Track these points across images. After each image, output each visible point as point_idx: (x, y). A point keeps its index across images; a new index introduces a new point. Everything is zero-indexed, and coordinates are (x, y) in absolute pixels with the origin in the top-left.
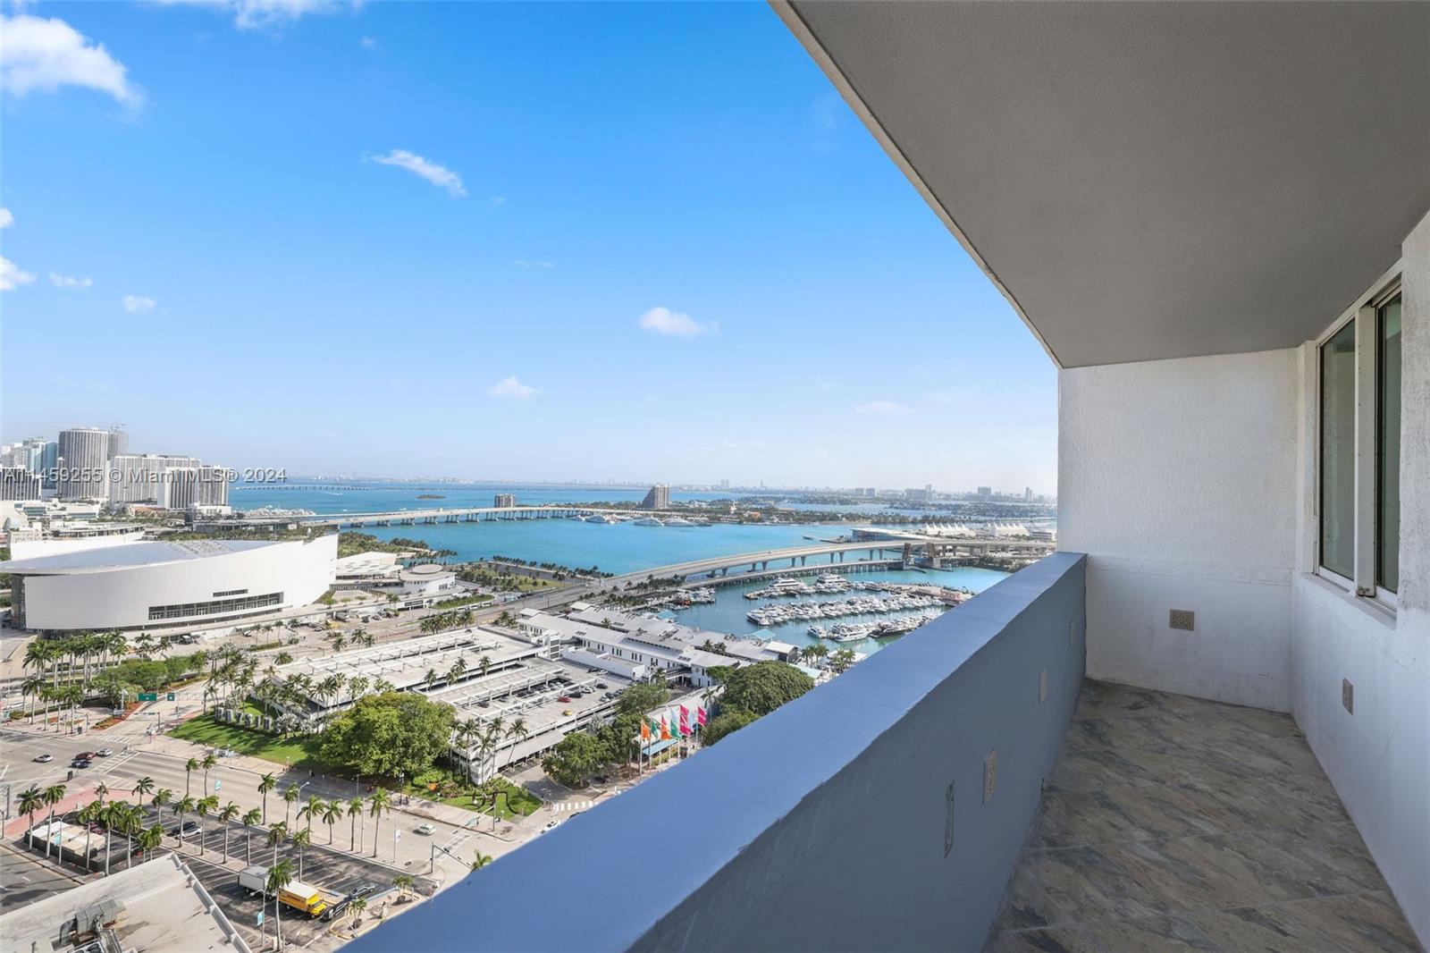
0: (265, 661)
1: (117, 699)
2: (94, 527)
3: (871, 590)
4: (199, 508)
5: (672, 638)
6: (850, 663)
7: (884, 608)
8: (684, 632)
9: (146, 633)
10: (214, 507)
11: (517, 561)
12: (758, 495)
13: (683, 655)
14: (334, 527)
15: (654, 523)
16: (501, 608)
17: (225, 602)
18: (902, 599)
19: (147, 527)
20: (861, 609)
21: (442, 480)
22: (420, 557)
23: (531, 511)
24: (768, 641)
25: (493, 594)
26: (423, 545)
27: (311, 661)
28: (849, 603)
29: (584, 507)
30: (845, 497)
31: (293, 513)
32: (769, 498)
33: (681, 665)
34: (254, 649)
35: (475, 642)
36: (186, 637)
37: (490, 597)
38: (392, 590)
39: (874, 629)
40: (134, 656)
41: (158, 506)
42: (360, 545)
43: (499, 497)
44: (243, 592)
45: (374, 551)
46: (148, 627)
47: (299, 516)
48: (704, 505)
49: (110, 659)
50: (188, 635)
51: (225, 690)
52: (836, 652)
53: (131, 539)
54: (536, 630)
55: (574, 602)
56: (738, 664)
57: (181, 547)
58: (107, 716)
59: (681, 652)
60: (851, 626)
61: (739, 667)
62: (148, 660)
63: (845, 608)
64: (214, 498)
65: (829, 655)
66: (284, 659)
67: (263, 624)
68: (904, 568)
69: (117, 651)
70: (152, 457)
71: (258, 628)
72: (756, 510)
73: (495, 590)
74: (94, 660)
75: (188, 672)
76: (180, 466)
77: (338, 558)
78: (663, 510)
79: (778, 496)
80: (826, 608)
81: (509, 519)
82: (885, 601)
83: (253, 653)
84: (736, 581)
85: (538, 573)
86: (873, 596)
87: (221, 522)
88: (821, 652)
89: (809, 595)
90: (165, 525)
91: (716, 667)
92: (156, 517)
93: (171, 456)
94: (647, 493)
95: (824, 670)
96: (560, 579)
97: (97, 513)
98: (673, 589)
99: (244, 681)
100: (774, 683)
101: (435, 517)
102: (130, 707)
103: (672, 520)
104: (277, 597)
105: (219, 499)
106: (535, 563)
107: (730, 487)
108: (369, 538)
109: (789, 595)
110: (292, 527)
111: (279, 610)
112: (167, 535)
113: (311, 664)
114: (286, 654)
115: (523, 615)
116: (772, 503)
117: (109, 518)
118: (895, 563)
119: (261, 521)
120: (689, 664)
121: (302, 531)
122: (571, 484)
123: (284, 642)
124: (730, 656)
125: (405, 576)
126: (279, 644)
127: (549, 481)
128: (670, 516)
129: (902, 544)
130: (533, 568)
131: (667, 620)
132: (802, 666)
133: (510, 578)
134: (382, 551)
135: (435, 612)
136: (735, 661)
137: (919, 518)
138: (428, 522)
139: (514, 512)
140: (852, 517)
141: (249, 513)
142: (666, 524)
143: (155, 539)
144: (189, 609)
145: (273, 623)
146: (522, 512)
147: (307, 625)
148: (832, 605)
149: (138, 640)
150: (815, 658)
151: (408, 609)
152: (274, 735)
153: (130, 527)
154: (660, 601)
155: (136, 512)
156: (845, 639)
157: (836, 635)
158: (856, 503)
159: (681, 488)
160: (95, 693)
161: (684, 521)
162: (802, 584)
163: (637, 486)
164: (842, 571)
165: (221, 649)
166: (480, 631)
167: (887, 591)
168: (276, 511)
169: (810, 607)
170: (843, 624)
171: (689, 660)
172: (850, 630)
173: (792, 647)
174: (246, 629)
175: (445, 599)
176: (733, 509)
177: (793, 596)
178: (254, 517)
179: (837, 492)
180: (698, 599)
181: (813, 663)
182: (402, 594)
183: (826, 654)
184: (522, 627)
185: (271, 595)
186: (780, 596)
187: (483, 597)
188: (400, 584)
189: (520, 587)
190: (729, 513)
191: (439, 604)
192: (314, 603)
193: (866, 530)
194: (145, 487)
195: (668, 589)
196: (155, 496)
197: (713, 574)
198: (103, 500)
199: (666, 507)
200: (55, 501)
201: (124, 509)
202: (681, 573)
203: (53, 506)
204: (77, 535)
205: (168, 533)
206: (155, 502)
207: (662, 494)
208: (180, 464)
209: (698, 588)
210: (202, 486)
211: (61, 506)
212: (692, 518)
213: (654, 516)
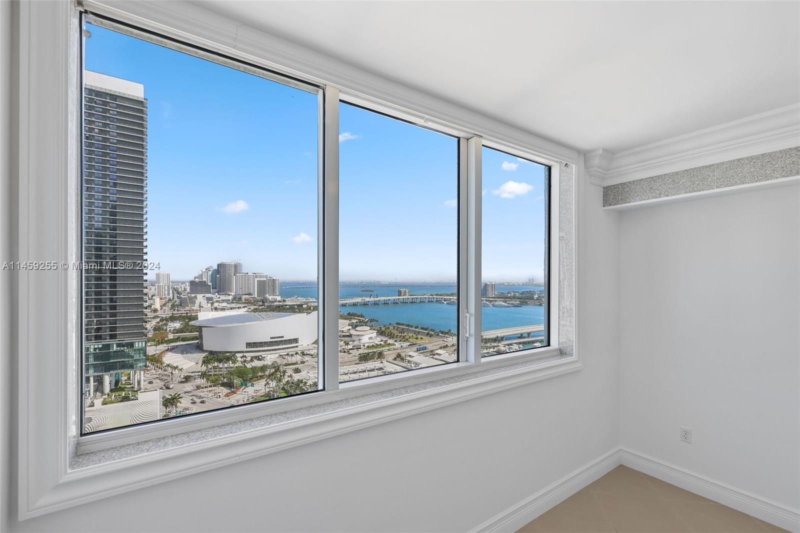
0: (290, 372)
1: (233, 383)
2: (229, 306)
4: (268, 297)
9: (245, 354)
10: (274, 297)
11: (408, 325)
15: (486, 305)
16: (398, 351)
17: (275, 342)
19: (249, 306)
21: (373, 282)
22: (360, 322)
23: (417, 298)
25: (395, 343)
26: (362, 316)
27: (309, 373)
29: (446, 296)
31: (306, 299)
34: (286, 365)
35: (384, 369)
36: (260, 357)
37: (394, 345)
38: (347, 339)
40: (241, 365)
41: (253, 296)
43: (400, 290)
44: (282, 337)
46: (246, 352)
48: (517, 295)
49: (232, 365)
50: (261, 356)
51: (273, 384)
53: (242, 311)
54: (416, 364)
55: (438, 349)
57: (259, 316)
58: (230, 391)
62: (245, 367)
64: (274, 293)
66: (297, 371)
67: (290, 353)
69: (234, 363)
70: (250, 274)
71: (288, 355)
73: (396, 341)
74: (226, 365)
75: (260, 374)
76: (261, 278)
78: (492, 298)
81: (405, 303)
83: (285, 367)
85: (419, 333)
87: (276, 304)
90: (255, 305)
92: (252, 301)
93: (258, 273)
94: (482, 288)
96: (430, 336)
97: (231, 299)
98: (495, 344)
99: (280, 380)
101: (369, 302)
102: (238, 388)
103: (497, 303)
104: (296, 340)
105: (276, 293)
106: (418, 327)
107: (535, 283)
110: (305, 306)
111: (297, 347)
112: (255, 310)
113: (309, 374)
114: (298, 369)
115: (410, 356)
117: (235, 301)
119: (292, 303)
121: (309, 308)
123: (299, 362)
125: (353, 332)
126: (296, 363)
127: (427, 281)
128: (496, 301)
130: (416, 330)
133: (404, 335)
134: (343, 319)
135: (366, 351)
138: (365, 304)
139: (408, 299)
141: (288, 299)
142: (493, 305)
143: (251, 312)
144: (261, 344)
145: (294, 353)
146: (412, 298)
147: (308, 354)
149: (242, 357)
151: (354, 349)
153: (242, 306)
155: (245, 299)
159: (503, 284)
160: (225, 380)
161: (504, 304)
165: (272, 364)
166: (387, 363)
168: (299, 298)
174: (284, 355)
175: (371, 345)
178: (289, 302)
182: (350, 341)
184: (409, 362)
185: (294, 339)
187: (389, 344)
188: (350, 336)
189: (409, 340)
190: (533, 299)
191: (368, 347)
192: (312, 344)
194: (248, 288)
195: (493, 344)
196: (252, 292)
197: (521, 336)
198: (233, 294)
199: (493, 296)
200: (217, 294)
201: (240, 298)
202: (500, 335)
203: (215, 297)
204: (223, 309)
205: (256, 309)
206: (252, 295)
207: (491, 288)
208: (260, 277)
209: (511, 344)
210: (269, 287)
211: (218, 296)
212: (509, 302)
213: (486, 301)
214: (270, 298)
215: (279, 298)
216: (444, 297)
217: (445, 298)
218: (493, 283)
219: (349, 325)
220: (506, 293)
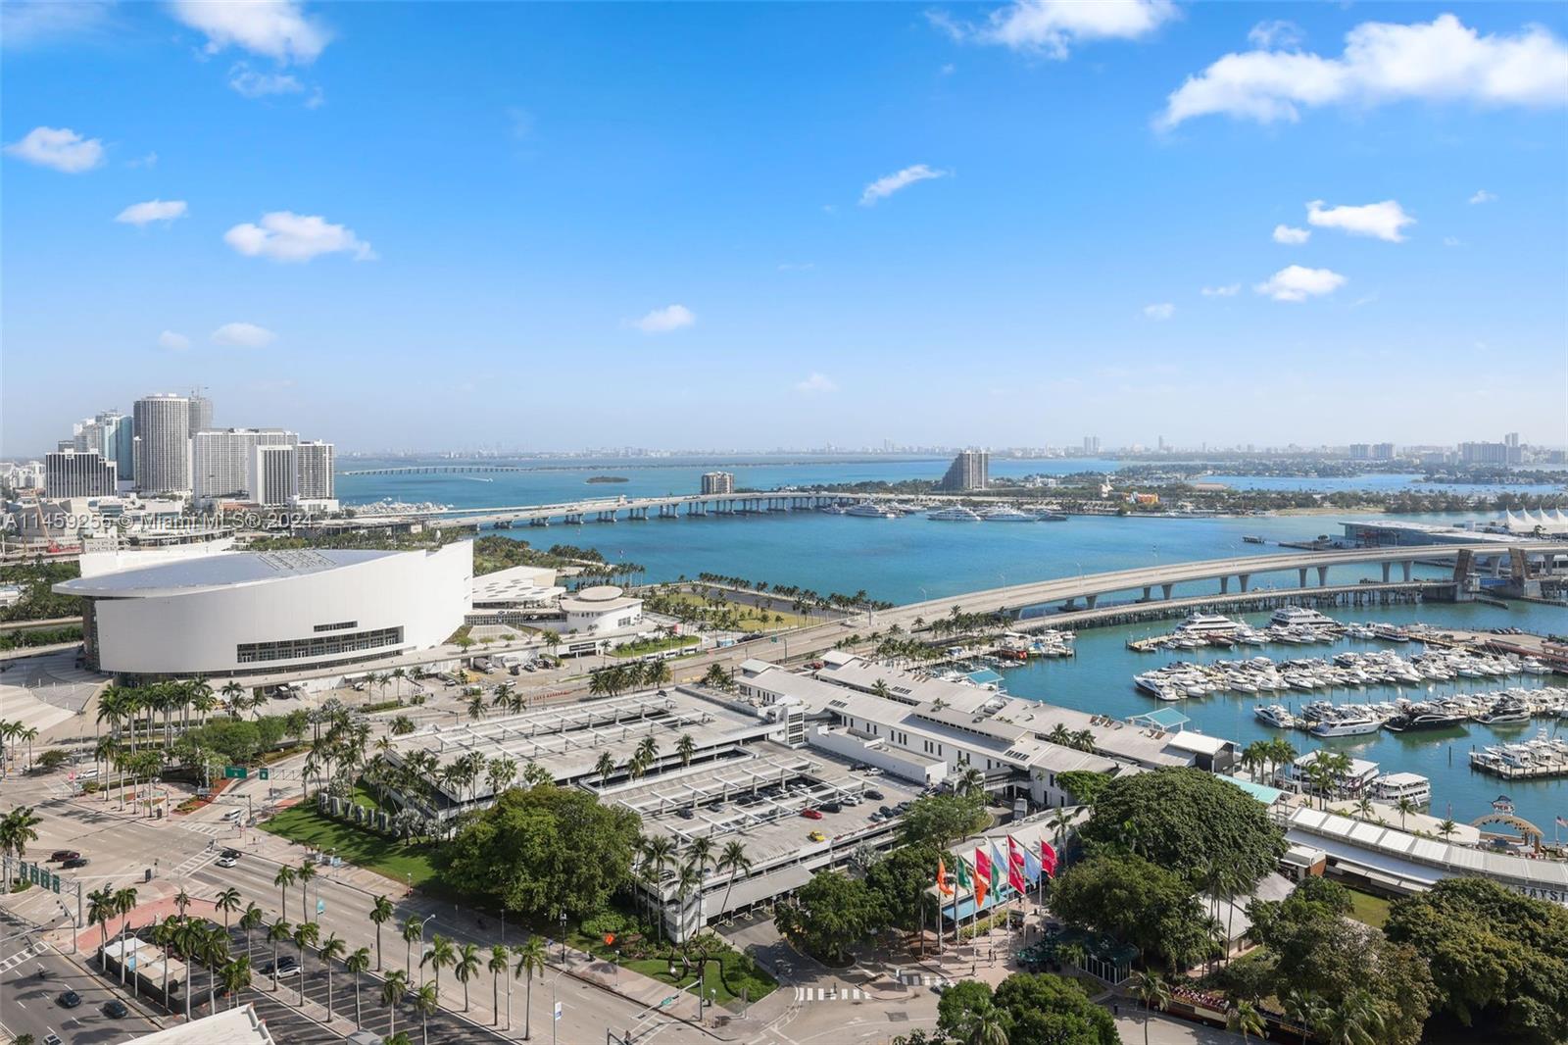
0: (379, 728)
1: (201, 770)
3: (1387, 640)
4: (299, 503)
5: (994, 717)
6: (1343, 778)
7: (1414, 674)
8: (1016, 707)
9: (235, 680)
10: (317, 502)
11: (735, 582)
12: (1153, 464)
13: (1014, 749)
14: (472, 528)
15: (962, 516)
16: (712, 658)
17: (330, 639)
18: (1453, 659)
20: (1364, 676)
21: (622, 452)
22: (591, 573)
23: (758, 499)
24: (1175, 730)
25: (698, 635)
26: (594, 556)
27: (439, 731)
28: (1343, 664)
29: (844, 491)
30: (1328, 462)
31: (418, 508)
32: (1174, 469)
33: (1012, 766)
34: (368, 709)
35: (672, 712)
36: (283, 688)
37: (696, 640)
38: (552, 626)
39: (1393, 715)
40: (222, 712)
41: (250, 502)
42: (507, 556)
43: (708, 477)
44: (352, 625)
45: (527, 565)
46: (239, 673)
47: (425, 512)
48: (1052, 484)
49: (193, 715)
50: (286, 685)
51: (329, 770)
52: (1312, 756)
53: (218, 548)
54: (766, 696)
55: (827, 650)
56: (1117, 769)
57: (273, 560)
58: (190, 796)
59: (1011, 743)
60: (1344, 708)
61: (1118, 776)
62: (237, 719)
63: (1331, 673)
64: (316, 491)
65: (1297, 761)
66: (403, 726)
67: (378, 674)
68: (1459, 597)
69: (200, 706)
70: (240, 432)
71: (371, 678)
72: (1150, 489)
73: (701, 628)
74: (175, 716)
75: (285, 739)
76: (274, 443)
77: (475, 575)
78: (978, 494)
79: (1191, 463)
80: (1293, 673)
81: (724, 513)
82: (1416, 661)
83: (365, 715)
84: (1113, 617)
85: (769, 601)
86: (1392, 652)
87: (326, 522)
88: (1282, 755)
89: (1255, 646)
91: (1075, 773)
93: (266, 430)
94: (949, 464)
95: (1289, 789)
96: (804, 612)
97: (181, 511)
98: (996, 631)
99: (352, 757)
100: (1186, 810)
101: (613, 511)
102: (218, 784)
103: (995, 511)
104: (394, 634)
105: (322, 490)
106: (765, 585)
107: (1101, 449)
108: (520, 544)
109: (1216, 645)
110: (416, 529)
111: (398, 653)
112: (261, 544)
113: (439, 736)
114: (405, 719)
115: (745, 671)
116: (1181, 476)
118: (1438, 589)
119: (376, 521)
120: (1025, 764)
121: (429, 535)
122: (822, 452)
123: (406, 701)
124: (1103, 754)
125: (570, 605)
126: (398, 704)
127: (787, 448)
128: (990, 504)
129: (1452, 550)
130: (761, 593)
131: (986, 685)
132: (1241, 780)
133: (726, 609)
134: (536, 566)
135: (613, 661)
136: (1110, 763)
137: (1492, 499)
138: (603, 519)
139: (731, 501)
140: (1342, 501)
141: (361, 509)
142: (985, 517)
143: (247, 548)
144: (286, 648)
145: (391, 672)
146: (744, 500)
147: (435, 675)
148: (1304, 667)
149: (227, 690)
150: (1268, 766)
151: (574, 656)
152: (391, 838)
153: (216, 532)
154: (975, 653)
155: (225, 510)
156: (1331, 733)
157: (1313, 724)
158: (1351, 474)
159: (1010, 454)
160: (176, 762)
161: (1014, 512)
162: (1242, 627)
163: (933, 452)
164: (1324, 602)
165: (324, 708)
166: (679, 694)
167: (1421, 642)
168: (396, 505)
169: (1260, 669)
170: (1327, 704)
171: (1025, 757)
172: (1342, 715)
173: (1222, 743)
174: (357, 680)
175: (627, 641)
176: (1106, 489)
177: (1224, 647)
178: (367, 517)
179: (1312, 454)
180: (1044, 650)
181: (1264, 776)
182: (564, 632)
183: (1292, 760)
184: (744, 689)
185: (388, 631)
186: (1199, 647)
187: (683, 638)
188: (562, 616)
189: (741, 623)
190: (1098, 496)
191: (619, 648)
192: (444, 643)
193: (1375, 524)
194: (234, 474)
195: (989, 631)
196: (246, 487)
197: (1069, 606)
198: (186, 494)
199: (984, 489)
200: (133, 496)
201: (211, 506)
202: (1009, 604)
203: (130, 503)
204: (157, 543)
205: (263, 539)
206: (247, 496)
207: (976, 465)
208: (273, 441)
209: (1041, 631)
210: (301, 471)
211: (139, 503)
212: (1031, 507)
213: (963, 505)
214: (306, 504)
215: (333, 506)
216: (840, 495)
217: (841, 498)
218: (983, 453)
219: (556, 585)
220: (1019, 481)
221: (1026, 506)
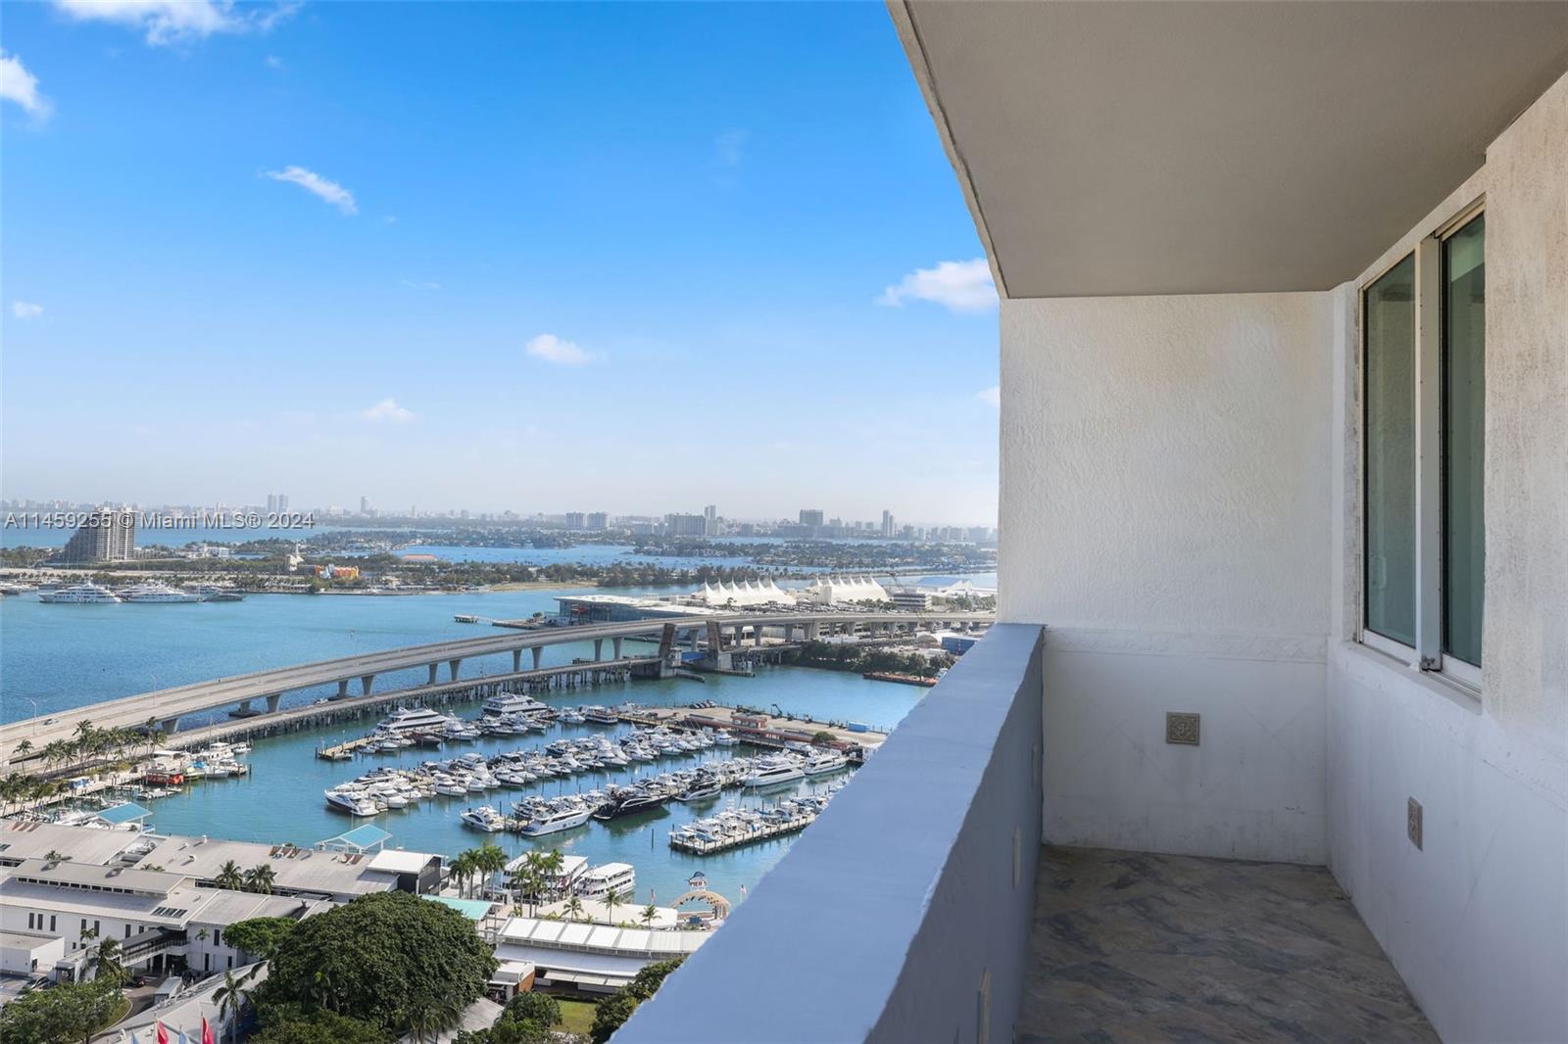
3: (596, 723)
5: (137, 866)
6: (553, 878)
7: (622, 758)
8: (169, 850)
12: (354, 530)
13: (165, 904)
15: (93, 598)
18: (657, 737)
20: (575, 764)
24: (374, 851)
28: (555, 753)
30: (544, 532)
32: (380, 536)
33: (161, 928)
39: (602, 803)
48: (224, 553)
52: (523, 859)
56: (303, 909)
59: (162, 896)
60: (554, 802)
61: (306, 916)
63: (541, 765)
65: (508, 867)
68: (663, 674)
72: (350, 561)
78: (120, 567)
79: (398, 530)
80: (504, 769)
82: (624, 743)
84: (300, 721)
86: (601, 735)
88: (491, 862)
89: (467, 742)
91: (248, 923)
95: (499, 899)
98: (141, 750)
100: (387, 943)
103: (143, 589)
109: (423, 744)
116: (385, 546)
118: (645, 666)
120: (181, 923)
124: (285, 892)
128: (136, 581)
129: (658, 625)
131: (127, 825)
132: (449, 897)
136: (295, 903)
137: (693, 572)
140: (558, 574)
142: (126, 598)
148: (516, 760)
150: (477, 878)
154: (109, 783)
156: (542, 830)
157: (524, 823)
158: (567, 545)
161: (171, 591)
162: (453, 722)
164: (537, 687)
167: (628, 722)
169: (469, 768)
170: (538, 800)
171: (182, 912)
172: (553, 809)
173: (428, 857)
176: (295, 560)
177: (431, 746)
179: (528, 523)
180: (207, 770)
181: (472, 889)
183: (502, 867)
186: (402, 749)
190: (284, 570)
193: (588, 599)
195: (129, 752)
197: (243, 711)
199: (127, 560)
202: (162, 713)
209: (205, 745)
212: (194, 583)
213: (95, 582)
218: (129, 510)
220: (178, 550)
221: (186, 583)
